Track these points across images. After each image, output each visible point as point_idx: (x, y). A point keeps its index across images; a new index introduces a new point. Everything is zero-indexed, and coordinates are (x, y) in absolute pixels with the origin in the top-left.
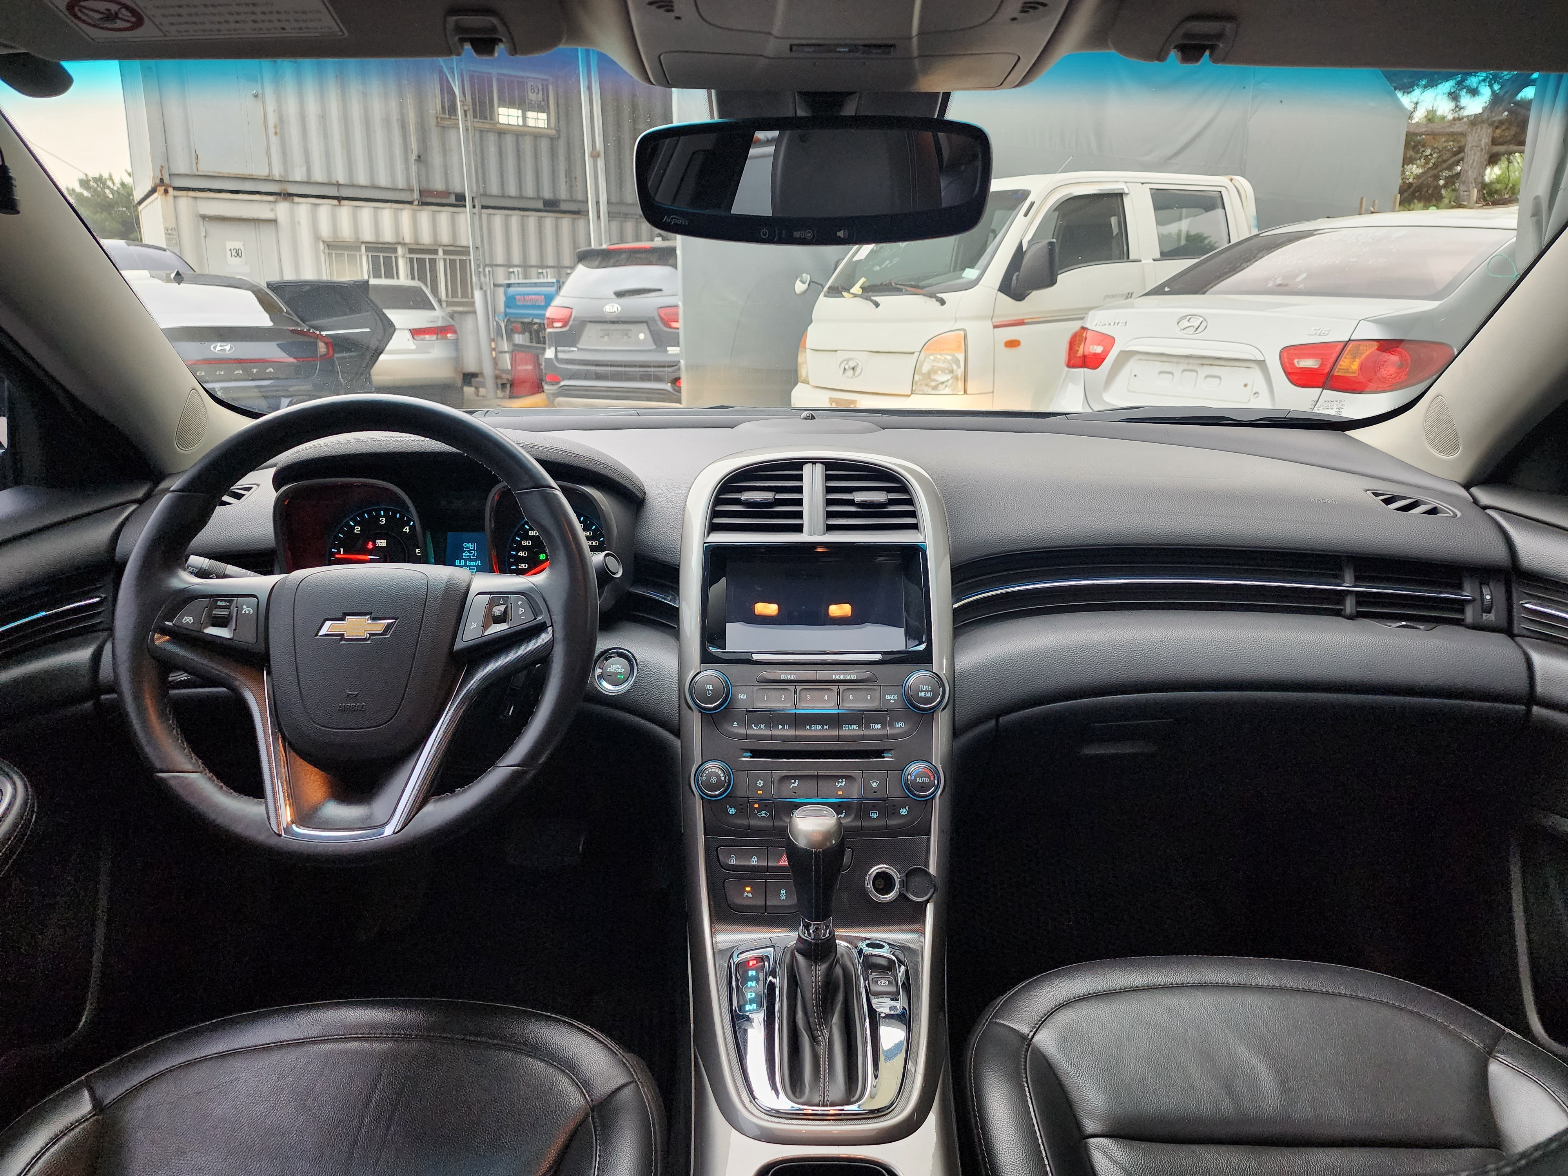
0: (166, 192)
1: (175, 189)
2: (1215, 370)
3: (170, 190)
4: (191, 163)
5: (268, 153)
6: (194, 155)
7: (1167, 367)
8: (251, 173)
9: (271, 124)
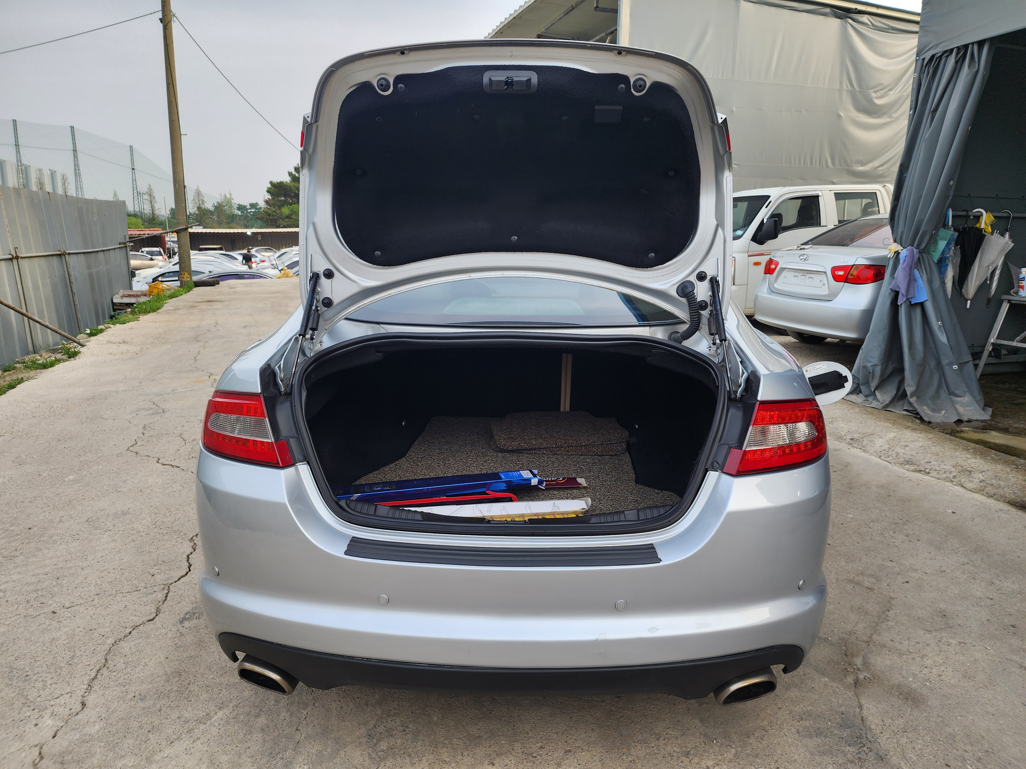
2: (812, 275)
7: (796, 274)
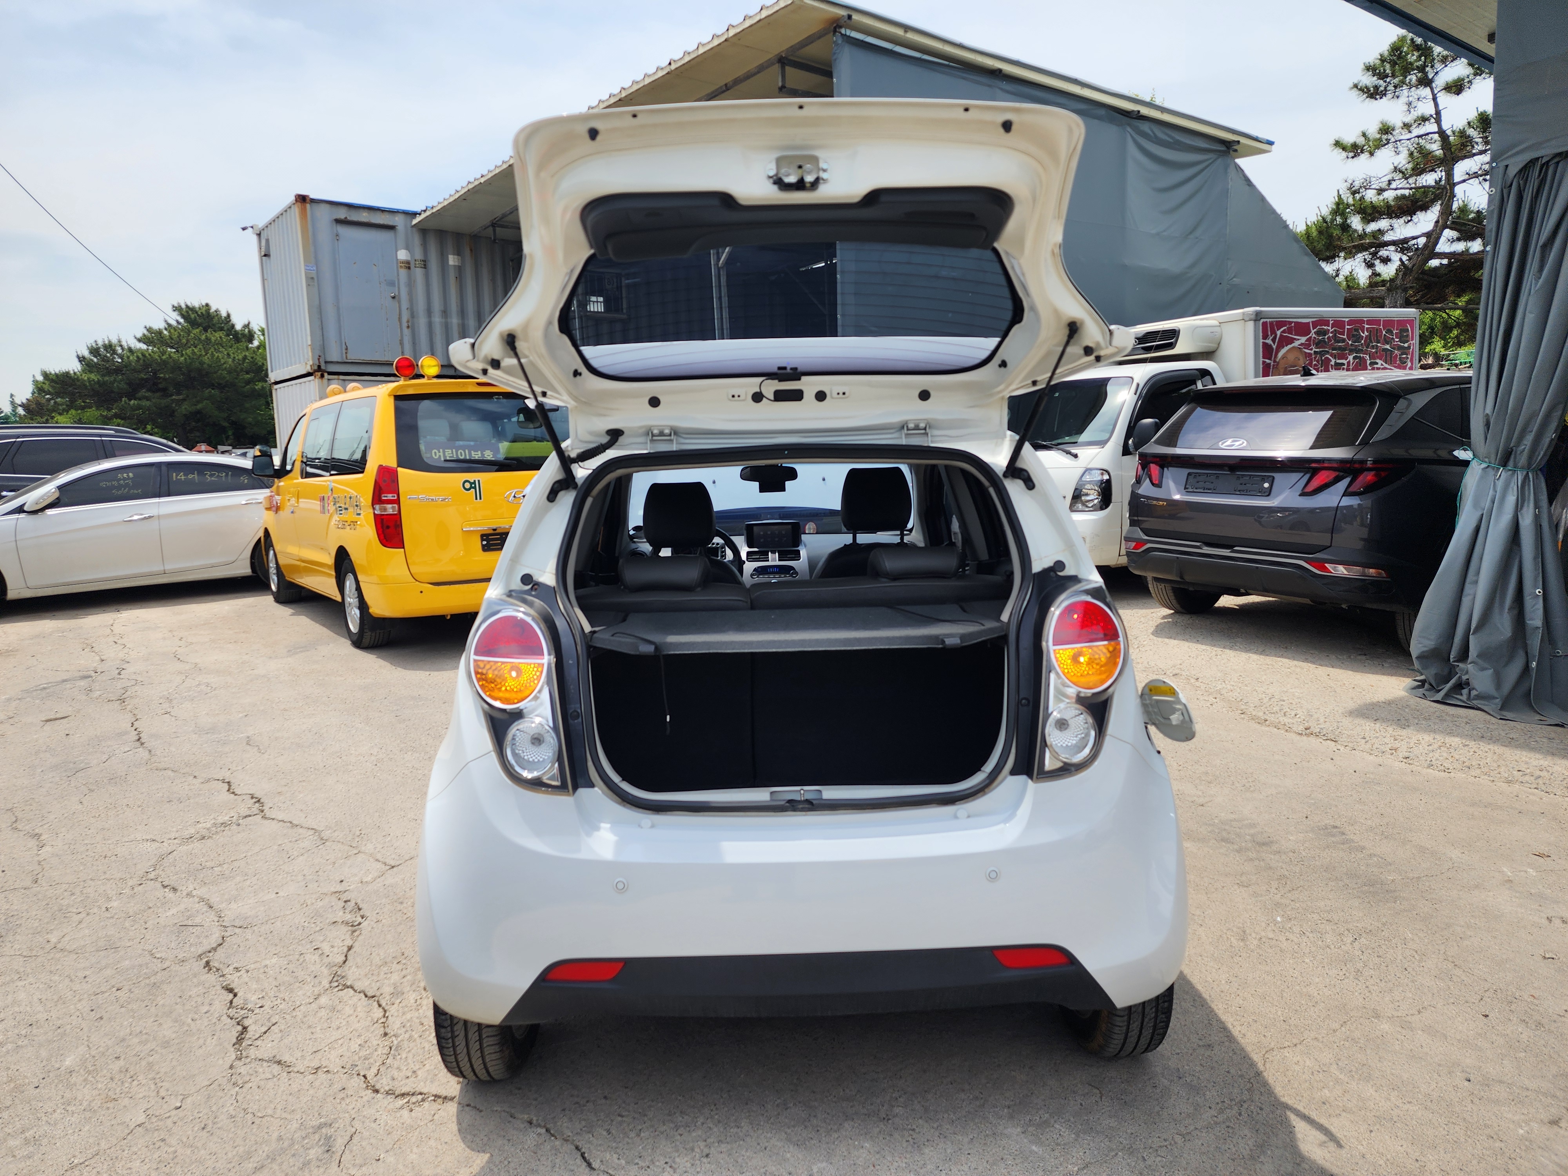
0: (322, 376)
1: (330, 373)
3: (326, 374)
4: (342, 354)
5: (402, 343)
6: (344, 347)
8: (386, 359)
9: (405, 319)
